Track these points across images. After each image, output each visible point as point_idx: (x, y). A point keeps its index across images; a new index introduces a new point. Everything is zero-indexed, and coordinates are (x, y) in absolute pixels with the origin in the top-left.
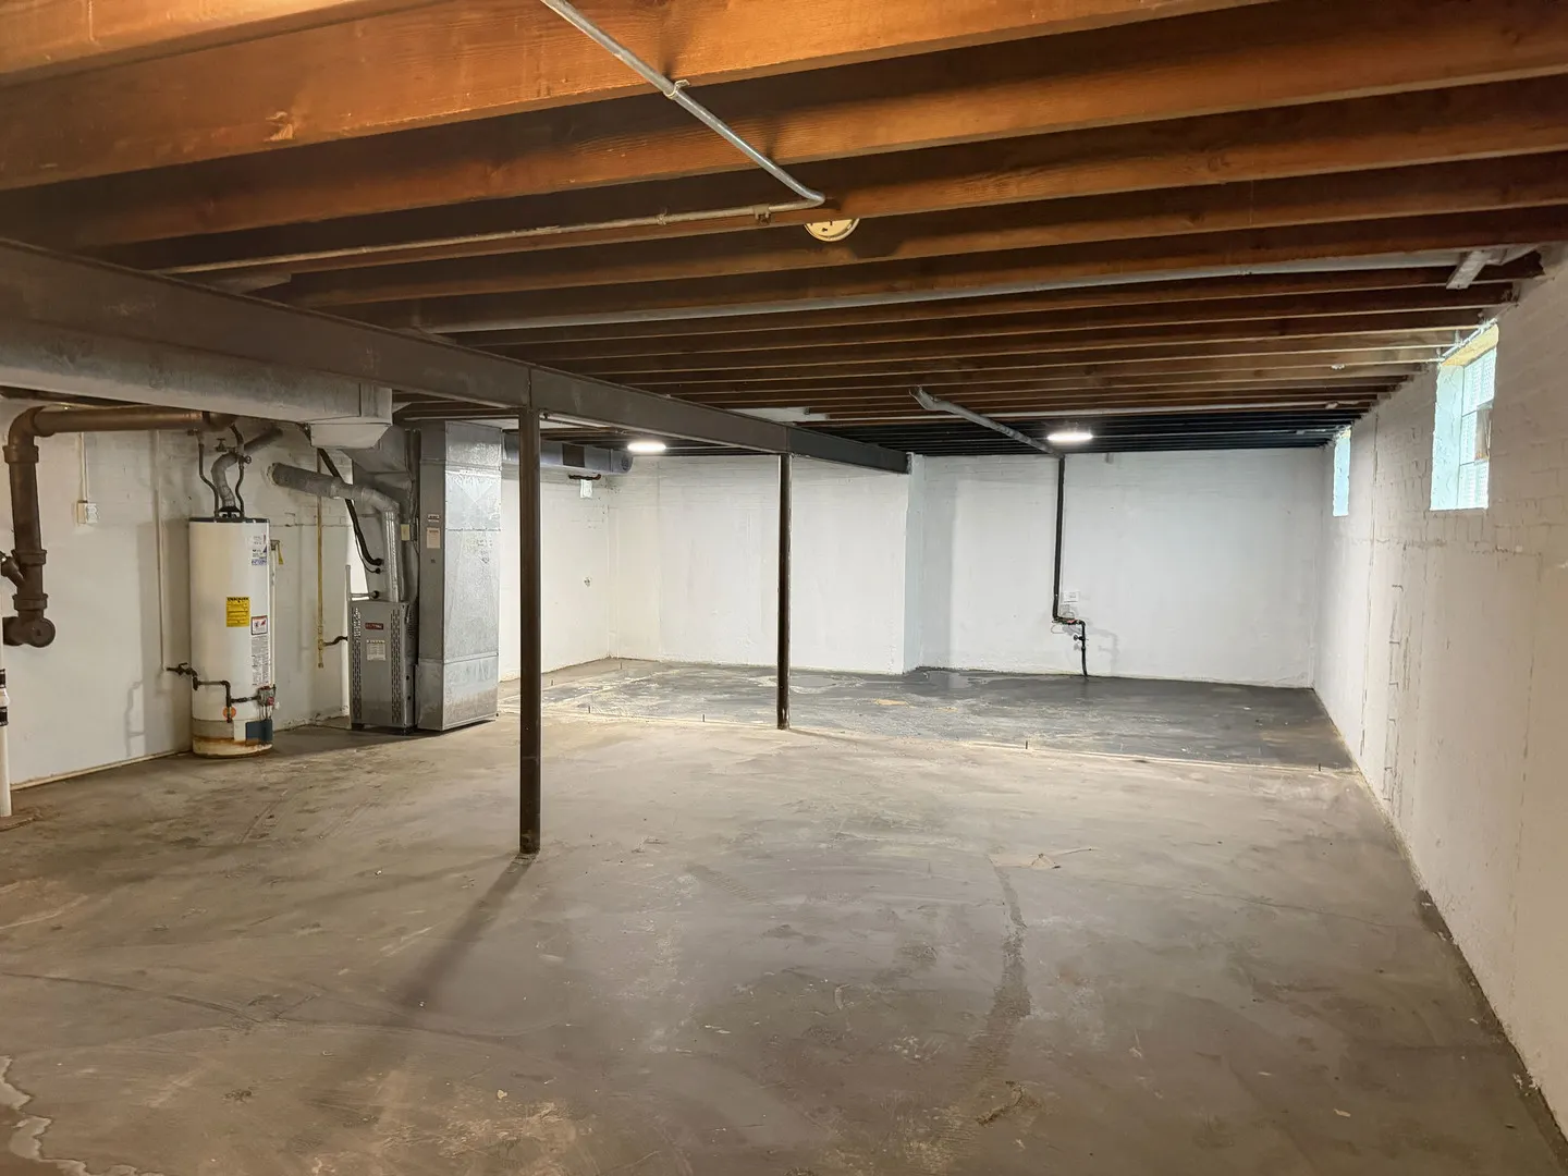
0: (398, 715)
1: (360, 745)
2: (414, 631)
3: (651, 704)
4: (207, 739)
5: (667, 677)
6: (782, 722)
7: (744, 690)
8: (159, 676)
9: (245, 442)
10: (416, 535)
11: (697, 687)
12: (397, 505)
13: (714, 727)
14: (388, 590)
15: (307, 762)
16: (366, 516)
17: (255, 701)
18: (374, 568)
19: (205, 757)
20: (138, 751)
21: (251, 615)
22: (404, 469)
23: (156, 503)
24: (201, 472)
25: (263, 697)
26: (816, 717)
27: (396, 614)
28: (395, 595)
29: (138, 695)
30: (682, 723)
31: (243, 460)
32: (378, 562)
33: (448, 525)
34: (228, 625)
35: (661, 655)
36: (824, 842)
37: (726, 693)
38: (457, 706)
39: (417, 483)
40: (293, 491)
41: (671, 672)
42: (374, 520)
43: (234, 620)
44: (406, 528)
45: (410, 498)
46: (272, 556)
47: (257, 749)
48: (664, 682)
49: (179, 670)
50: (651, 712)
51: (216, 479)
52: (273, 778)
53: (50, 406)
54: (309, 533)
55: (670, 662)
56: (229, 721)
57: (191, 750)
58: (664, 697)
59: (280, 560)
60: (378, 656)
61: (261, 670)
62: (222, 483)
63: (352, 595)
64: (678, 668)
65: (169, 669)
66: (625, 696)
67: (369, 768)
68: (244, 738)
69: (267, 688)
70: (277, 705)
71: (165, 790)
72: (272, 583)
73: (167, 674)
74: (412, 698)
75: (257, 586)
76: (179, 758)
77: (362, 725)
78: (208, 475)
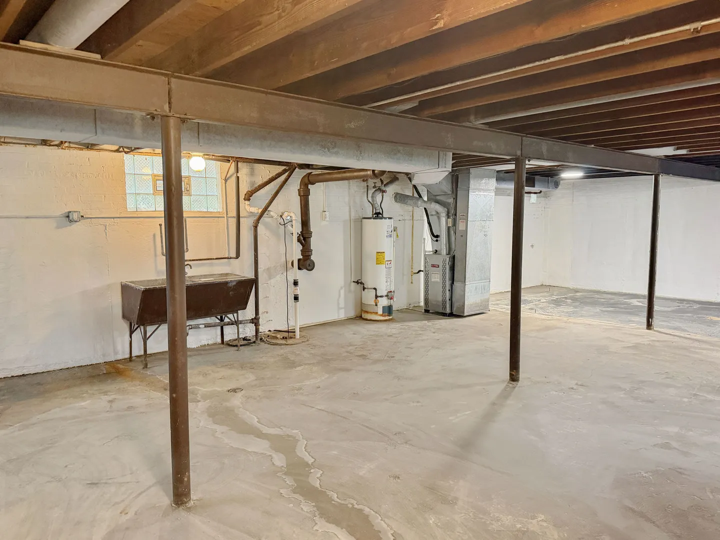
0: (445, 308)
1: (428, 320)
2: (452, 268)
3: (569, 310)
4: (367, 312)
5: (576, 297)
6: (649, 326)
7: (622, 306)
8: (350, 285)
9: (385, 183)
10: (454, 224)
11: (594, 303)
12: (446, 210)
13: (607, 326)
14: (441, 249)
15: (407, 326)
16: (432, 215)
17: (386, 297)
18: (435, 239)
19: (366, 320)
20: (342, 315)
21: (386, 259)
22: (451, 193)
23: (350, 212)
24: (367, 198)
25: (390, 296)
26: (669, 324)
27: (444, 261)
28: (444, 252)
29: (342, 292)
30: (589, 322)
31: (384, 192)
32: (437, 236)
33: (469, 219)
34: (377, 264)
35: (571, 285)
36: (685, 397)
37: (612, 307)
38: (471, 305)
39: (456, 199)
40: (403, 205)
41: (578, 294)
42: (436, 217)
43: (379, 262)
44: (450, 220)
45: (452, 206)
46: (394, 234)
47: (387, 318)
48: (574, 299)
49: (357, 282)
50: (569, 315)
51: (373, 201)
52: (394, 331)
53: (315, 172)
54: (408, 223)
55: (577, 289)
56: (376, 305)
57: (361, 317)
58: (575, 307)
59: (397, 235)
60: (436, 280)
61: (389, 284)
62: (375, 202)
63: (425, 251)
64: (581, 292)
65: (354, 282)
66: (553, 306)
67: (433, 330)
68: (382, 313)
69: (391, 292)
70: (395, 299)
71: (352, 332)
72: (394, 246)
73: (353, 284)
74: (451, 299)
75: (388, 247)
76: (357, 319)
77: (429, 310)
78: (370, 199)
